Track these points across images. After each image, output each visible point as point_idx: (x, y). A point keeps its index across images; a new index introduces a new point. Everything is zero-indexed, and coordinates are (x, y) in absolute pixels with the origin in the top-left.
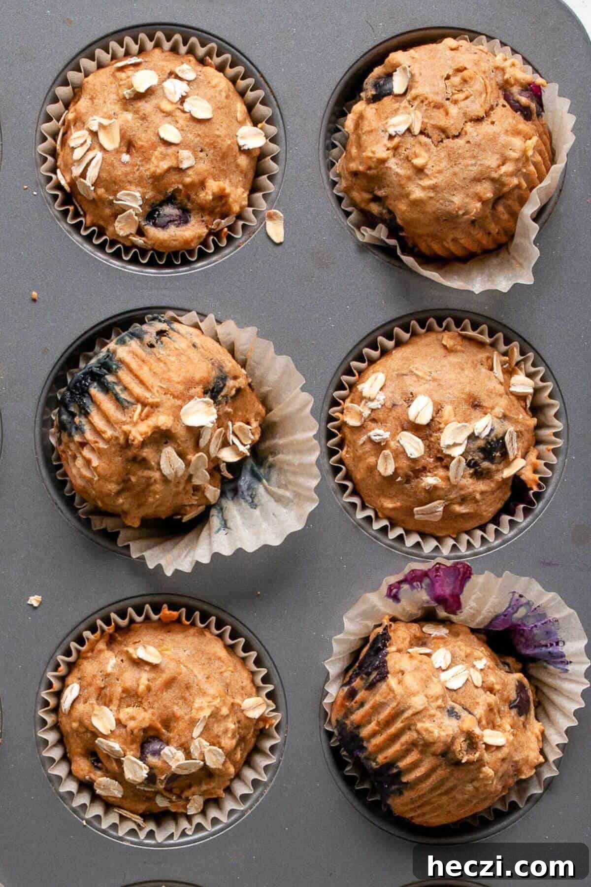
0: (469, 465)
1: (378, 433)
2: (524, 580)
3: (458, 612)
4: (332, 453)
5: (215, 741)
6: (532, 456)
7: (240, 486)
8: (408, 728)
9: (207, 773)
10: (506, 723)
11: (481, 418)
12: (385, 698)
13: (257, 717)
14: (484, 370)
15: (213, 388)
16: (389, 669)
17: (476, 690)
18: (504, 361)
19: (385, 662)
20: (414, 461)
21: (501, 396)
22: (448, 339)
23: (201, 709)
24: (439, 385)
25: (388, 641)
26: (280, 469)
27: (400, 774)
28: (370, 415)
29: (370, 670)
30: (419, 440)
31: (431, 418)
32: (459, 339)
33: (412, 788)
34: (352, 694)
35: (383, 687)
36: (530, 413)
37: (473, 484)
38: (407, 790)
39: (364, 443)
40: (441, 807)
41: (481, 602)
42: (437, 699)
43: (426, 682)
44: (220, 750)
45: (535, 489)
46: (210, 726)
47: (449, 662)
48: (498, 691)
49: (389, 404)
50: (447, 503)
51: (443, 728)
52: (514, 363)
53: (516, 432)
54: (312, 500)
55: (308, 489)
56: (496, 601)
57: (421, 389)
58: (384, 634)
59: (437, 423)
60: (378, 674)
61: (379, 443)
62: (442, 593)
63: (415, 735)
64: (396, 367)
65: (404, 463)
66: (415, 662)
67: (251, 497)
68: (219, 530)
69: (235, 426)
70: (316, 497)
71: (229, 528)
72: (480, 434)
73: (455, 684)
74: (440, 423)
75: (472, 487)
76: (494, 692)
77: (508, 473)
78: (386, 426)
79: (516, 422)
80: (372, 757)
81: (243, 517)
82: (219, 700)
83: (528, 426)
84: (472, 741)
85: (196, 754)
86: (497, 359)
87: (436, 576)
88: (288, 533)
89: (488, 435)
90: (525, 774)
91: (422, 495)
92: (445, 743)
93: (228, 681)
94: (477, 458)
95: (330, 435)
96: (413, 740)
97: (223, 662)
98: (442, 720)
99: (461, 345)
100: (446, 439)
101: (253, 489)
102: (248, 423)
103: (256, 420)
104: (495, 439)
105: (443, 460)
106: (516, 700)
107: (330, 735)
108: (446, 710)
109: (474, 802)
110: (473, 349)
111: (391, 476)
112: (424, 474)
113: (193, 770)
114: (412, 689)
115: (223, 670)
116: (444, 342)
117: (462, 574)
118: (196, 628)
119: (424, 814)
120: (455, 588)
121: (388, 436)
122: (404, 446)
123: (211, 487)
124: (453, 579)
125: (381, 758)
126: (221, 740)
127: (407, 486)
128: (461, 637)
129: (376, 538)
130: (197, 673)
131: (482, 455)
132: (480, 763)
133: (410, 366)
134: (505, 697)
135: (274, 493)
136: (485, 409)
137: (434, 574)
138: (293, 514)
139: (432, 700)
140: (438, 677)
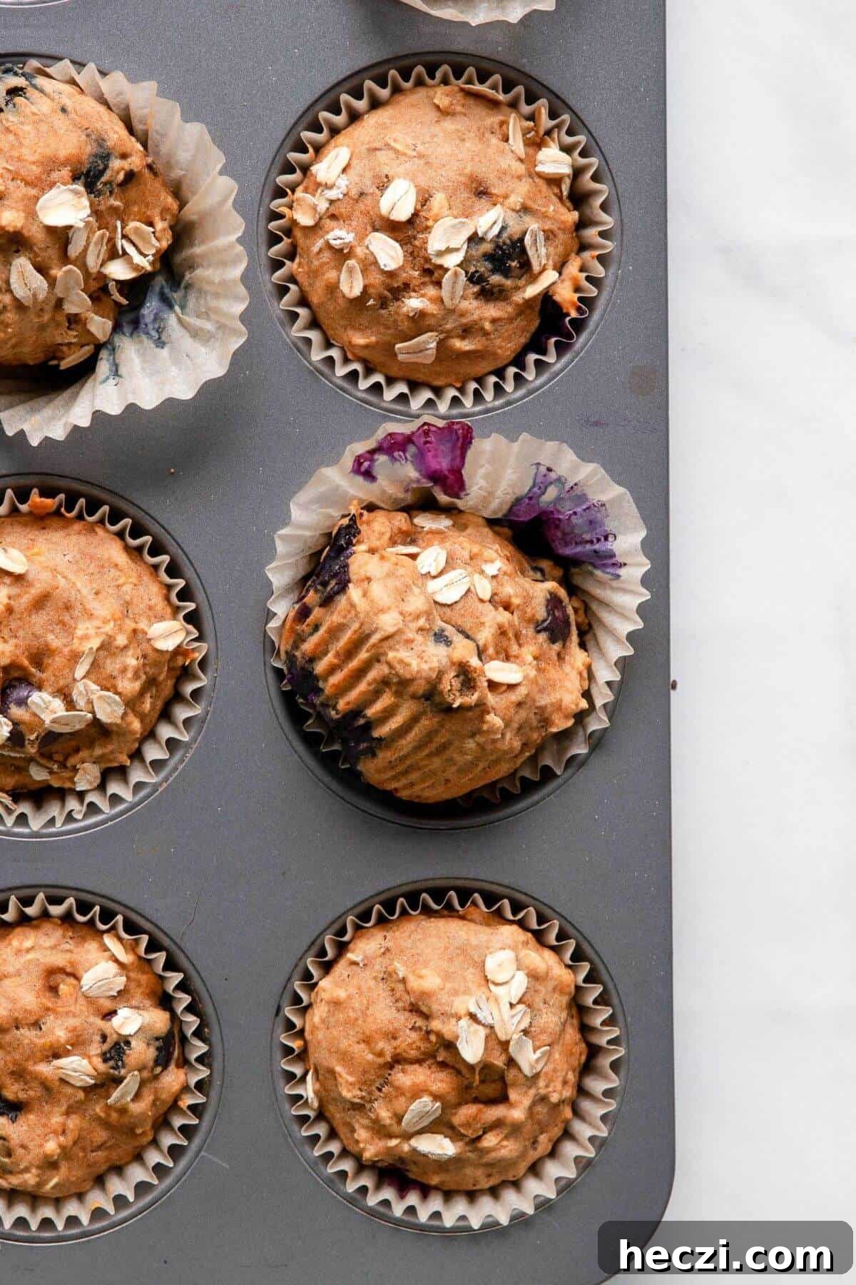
0: (472, 279)
1: (339, 235)
2: (551, 446)
3: (462, 494)
4: (276, 265)
5: (108, 685)
6: (573, 268)
7: (143, 315)
8: (376, 659)
9: (99, 731)
10: (528, 652)
11: (488, 210)
12: (345, 617)
13: (171, 648)
14: (494, 141)
15: (89, 171)
16: (351, 576)
17: (480, 606)
18: (528, 128)
19: (347, 566)
20: (391, 275)
21: (519, 178)
22: (442, 96)
23: (86, 637)
24: (427, 163)
25: (355, 537)
26: (200, 291)
27: (369, 726)
28: (328, 209)
29: (327, 578)
30: (397, 245)
31: (413, 211)
32: (459, 96)
33: (388, 747)
34: (304, 613)
35: (342, 601)
36: (569, 204)
37: (478, 308)
38: (380, 749)
39: (321, 250)
40: (433, 773)
41: (494, 479)
42: (418, 617)
43: (402, 594)
44: (117, 697)
45: (574, 314)
46: (101, 662)
47: (442, 564)
48: (518, 606)
49: (354, 193)
50: (442, 336)
51: (425, 659)
52: (542, 132)
53: (544, 231)
54: (239, 334)
55: (233, 318)
56: (514, 477)
57: (401, 169)
58: (349, 526)
59: (423, 220)
60: (336, 584)
61: (342, 250)
62: (438, 467)
63: (386, 670)
64: (367, 139)
65: (376, 279)
66: (387, 566)
67: (157, 331)
68: (108, 378)
69: (128, 228)
70: (243, 329)
71: (120, 376)
72: (486, 233)
73: (449, 596)
74: (427, 219)
75: (478, 312)
76: (512, 608)
77: (532, 291)
78: (350, 225)
79: (545, 216)
80: (330, 704)
81: (144, 361)
82: (112, 624)
83: (563, 222)
84: (467, 677)
85: (81, 703)
86: (515, 126)
87: (426, 442)
88: (204, 381)
89: (499, 236)
90: (557, 726)
91: (405, 325)
92: (428, 681)
93: (128, 598)
94: (483, 269)
95: (274, 239)
96: (384, 677)
97: (121, 571)
98: (423, 648)
99: (463, 106)
100: (435, 242)
101: (162, 320)
102: (151, 224)
103: (163, 219)
104: (508, 241)
105: (433, 273)
106: (544, 621)
107: (279, 673)
108: (432, 633)
109: (481, 765)
110: (479, 111)
111: (358, 297)
112: (406, 295)
113: (78, 727)
114: (381, 603)
115: (121, 581)
116: (436, 101)
117: (461, 438)
118: (83, 523)
119: (412, 785)
120: (453, 460)
121: (352, 240)
122: (375, 253)
123: (97, 318)
124: (449, 445)
125: (342, 705)
126: (116, 683)
127: (383, 312)
128: (469, 531)
129: (342, 389)
130: (80, 586)
131: (490, 266)
132: (481, 708)
133: (386, 136)
134: (529, 615)
135: (189, 324)
136: (494, 199)
137: (423, 440)
138: (214, 355)
139: (410, 618)
140: (424, 585)
